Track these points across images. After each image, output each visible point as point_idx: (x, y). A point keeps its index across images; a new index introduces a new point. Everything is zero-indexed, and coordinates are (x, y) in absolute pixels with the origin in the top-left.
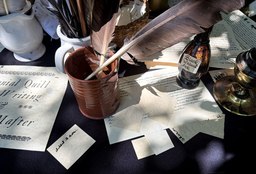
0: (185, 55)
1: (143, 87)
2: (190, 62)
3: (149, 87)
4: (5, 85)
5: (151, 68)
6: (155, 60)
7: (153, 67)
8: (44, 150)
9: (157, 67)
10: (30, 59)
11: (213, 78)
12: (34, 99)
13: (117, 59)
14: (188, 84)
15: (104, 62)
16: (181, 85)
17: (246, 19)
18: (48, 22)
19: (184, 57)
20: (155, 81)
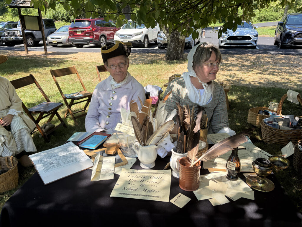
0: (228, 161)
1: (210, 180)
2: (231, 165)
3: (212, 180)
4: (140, 178)
5: (212, 172)
6: (213, 168)
7: (213, 171)
8: (168, 202)
9: (215, 172)
10: (150, 167)
11: (245, 177)
12: (157, 183)
13: (200, 161)
14: (232, 178)
15: (194, 163)
16: (229, 179)
17: (261, 151)
18: (160, 150)
19: (228, 163)
20: (215, 177)
